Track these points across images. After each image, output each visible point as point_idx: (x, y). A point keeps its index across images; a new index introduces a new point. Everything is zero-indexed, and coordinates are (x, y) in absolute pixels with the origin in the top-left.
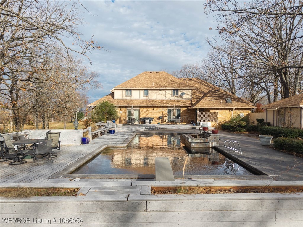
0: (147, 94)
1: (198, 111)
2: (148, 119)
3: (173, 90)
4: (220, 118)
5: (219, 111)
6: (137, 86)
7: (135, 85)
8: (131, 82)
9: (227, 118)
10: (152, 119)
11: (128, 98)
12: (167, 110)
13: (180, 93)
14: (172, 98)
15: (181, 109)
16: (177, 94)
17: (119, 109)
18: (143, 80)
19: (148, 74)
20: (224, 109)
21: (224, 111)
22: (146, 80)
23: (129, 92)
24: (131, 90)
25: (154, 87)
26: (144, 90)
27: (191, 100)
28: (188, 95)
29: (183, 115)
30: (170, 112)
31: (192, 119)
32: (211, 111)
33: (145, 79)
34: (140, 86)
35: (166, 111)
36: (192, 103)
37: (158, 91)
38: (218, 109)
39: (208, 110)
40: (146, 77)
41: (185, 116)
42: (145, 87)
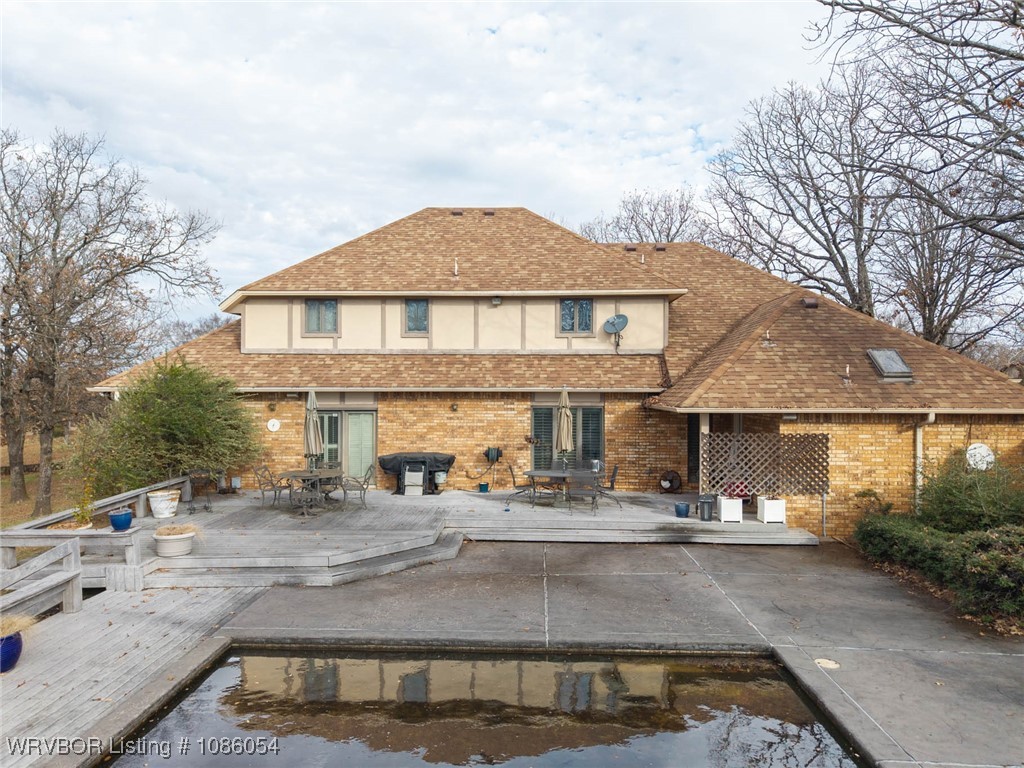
1: (705, 429)
2: (415, 462)
3: (562, 299)
4: (843, 470)
5: (834, 431)
6: (365, 282)
7: (357, 274)
8: (341, 261)
9: (881, 471)
10: (447, 463)
11: (322, 345)
12: (529, 415)
13: (602, 314)
14: (559, 346)
15: (608, 406)
16: (586, 326)
17: (262, 405)
18: (408, 249)
19: (440, 218)
20: (867, 418)
21: (865, 433)
22: (424, 251)
23: (327, 314)
24: (335, 300)
25: (456, 283)
26: (408, 300)
27: (661, 357)
28: (646, 329)
29: (619, 440)
30: (543, 421)
31: (670, 466)
32: (784, 429)
33: (420, 243)
34: (386, 278)
35: (520, 419)
36: (665, 374)
37: (483, 309)
38: (827, 418)
39: (763, 424)
40: (427, 234)
41: (630, 444)
42: (409, 286)
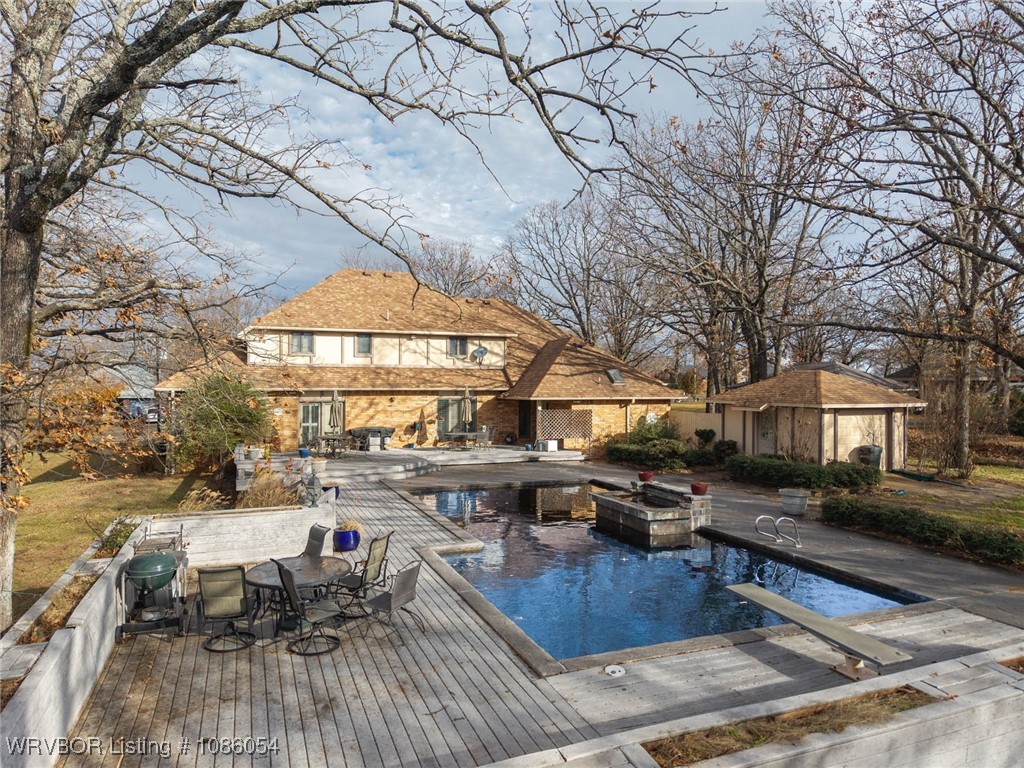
0: (367, 350)
1: (540, 408)
2: (377, 432)
3: (451, 338)
4: (598, 426)
5: (594, 408)
6: (332, 323)
7: (324, 316)
8: (308, 307)
9: (613, 426)
10: (390, 432)
11: (301, 361)
12: (436, 403)
13: (471, 348)
14: (448, 363)
15: (479, 398)
16: (464, 352)
17: (271, 399)
18: (347, 300)
19: (357, 277)
20: (608, 402)
21: (607, 408)
22: (359, 302)
23: (305, 340)
24: (312, 333)
25: (390, 325)
26: (359, 334)
27: (504, 370)
28: (495, 355)
29: (484, 417)
30: (443, 408)
31: (510, 430)
32: (574, 407)
33: (353, 296)
34: (344, 320)
35: (430, 405)
36: (508, 381)
37: (403, 341)
38: (591, 402)
39: (566, 405)
40: (355, 290)
41: (491, 419)
42: (361, 326)
